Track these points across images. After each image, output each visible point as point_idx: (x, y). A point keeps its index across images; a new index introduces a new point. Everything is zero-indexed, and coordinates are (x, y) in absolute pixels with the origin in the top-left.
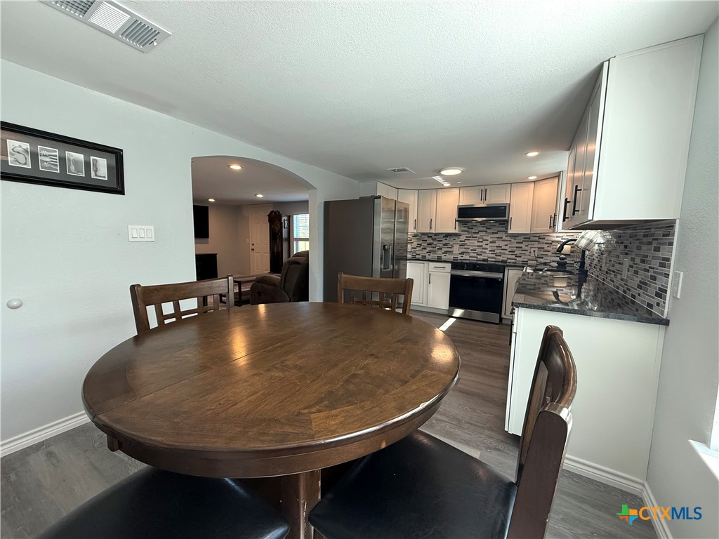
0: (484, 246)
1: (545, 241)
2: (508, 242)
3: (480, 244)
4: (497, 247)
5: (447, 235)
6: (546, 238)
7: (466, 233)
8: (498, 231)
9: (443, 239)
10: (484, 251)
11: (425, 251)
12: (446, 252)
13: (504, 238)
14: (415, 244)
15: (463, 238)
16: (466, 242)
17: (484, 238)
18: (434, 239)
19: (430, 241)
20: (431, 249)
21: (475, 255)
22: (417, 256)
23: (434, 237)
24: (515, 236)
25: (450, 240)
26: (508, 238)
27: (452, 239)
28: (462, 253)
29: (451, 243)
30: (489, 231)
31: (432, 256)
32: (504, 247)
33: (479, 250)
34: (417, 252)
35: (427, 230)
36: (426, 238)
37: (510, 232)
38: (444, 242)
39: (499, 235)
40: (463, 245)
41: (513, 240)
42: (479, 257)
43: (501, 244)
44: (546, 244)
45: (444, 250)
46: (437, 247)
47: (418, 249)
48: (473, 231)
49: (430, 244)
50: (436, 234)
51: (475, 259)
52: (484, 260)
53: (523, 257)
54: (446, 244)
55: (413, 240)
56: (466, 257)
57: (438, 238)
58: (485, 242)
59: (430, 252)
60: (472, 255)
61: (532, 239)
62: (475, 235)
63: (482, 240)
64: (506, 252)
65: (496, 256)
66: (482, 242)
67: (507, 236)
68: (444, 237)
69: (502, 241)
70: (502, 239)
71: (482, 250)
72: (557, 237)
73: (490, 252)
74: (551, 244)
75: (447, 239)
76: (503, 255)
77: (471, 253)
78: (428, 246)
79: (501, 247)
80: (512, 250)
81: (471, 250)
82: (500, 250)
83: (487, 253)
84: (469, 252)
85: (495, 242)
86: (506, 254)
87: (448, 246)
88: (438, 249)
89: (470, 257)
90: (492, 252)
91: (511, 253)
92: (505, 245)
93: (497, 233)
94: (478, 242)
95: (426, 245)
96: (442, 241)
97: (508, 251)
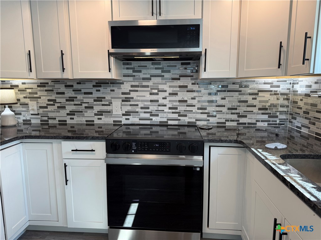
0: (161, 101)
1: (248, 90)
3: (154, 97)
4: (180, 101)
5: (100, 83)
6: (251, 86)
7: (131, 79)
8: (180, 76)
9: (94, 90)
10: (161, 108)
11: (63, 113)
12: (100, 113)
13: (190, 87)
14: (44, 101)
15: (126, 87)
16: (133, 94)
17: (161, 87)
18: (77, 91)
19: (70, 93)
20: (74, 108)
21: (148, 115)
22: (50, 122)
23: (76, 86)
25: (104, 92)
26: (196, 88)
27: (109, 89)
28: (127, 114)
29: (108, 97)
30: (167, 75)
31: (77, 121)
32: (190, 102)
33: (153, 108)
34: (50, 115)
35: (58, 75)
36: (62, 89)
37: (204, 75)
38: (96, 95)
39: (183, 82)
40: (127, 100)
42: (154, 118)
43: (186, 96)
44: (250, 94)
45: (97, 108)
46: (84, 105)
47: (50, 108)
48: (142, 75)
49: (71, 99)
50: (81, 82)
51: (148, 122)
53: (218, 116)
54: (99, 99)
55: (39, 94)
56: (134, 120)
58: (162, 95)
59: (72, 113)
60: (143, 115)
61: (231, 87)
62: (145, 83)
63: (156, 91)
64: (194, 109)
65: (179, 116)
66: (157, 94)
67: (193, 84)
68: (94, 86)
69: (187, 91)
70: (186, 89)
71: (158, 108)
72: (265, 83)
73: (170, 111)
74: (257, 94)
75: (99, 91)
76: (189, 115)
77: (141, 112)
78: (68, 103)
79: (186, 101)
80: (201, 106)
81: (142, 108)
82: (184, 106)
83: (166, 112)
84: (137, 112)
85: (176, 94)
86: (194, 113)
87: (103, 103)
88: (86, 107)
89: (140, 119)
90: (174, 111)
91: (201, 111)
92: (192, 99)
93: (179, 79)
94: (151, 94)
95: (63, 100)
96: (91, 93)
97: (196, 107)
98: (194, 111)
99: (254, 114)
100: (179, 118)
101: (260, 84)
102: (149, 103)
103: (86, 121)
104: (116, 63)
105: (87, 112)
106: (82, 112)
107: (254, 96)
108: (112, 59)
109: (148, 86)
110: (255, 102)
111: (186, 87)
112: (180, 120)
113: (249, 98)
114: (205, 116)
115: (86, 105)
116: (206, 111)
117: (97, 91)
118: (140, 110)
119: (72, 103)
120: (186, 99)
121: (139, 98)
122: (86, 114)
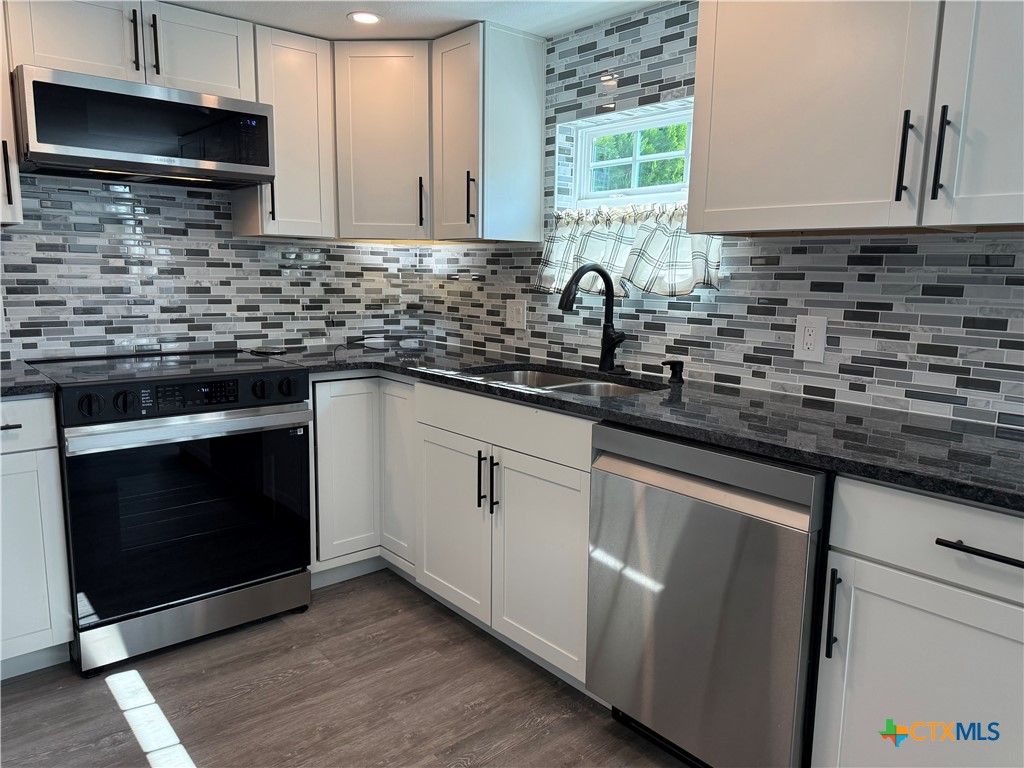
0: (138, 291)
1: (342, 267)
2: (231, 272)
3: (116, 281)
4: (191, 290)
6: (347, 257)
8: (189, 226)
10: (136, 310)
13: (215, 254)
15: (20, 250)
17: (132, 251)
21: (98, 332)
26: (229, 256)
28: (28, 330)
32: (217, 291)
33: (113, 310)
39: (197, 239)
41: (245, 261)
42: (119, 339)
43: (209, 277)
44: (348, 275)
48: (73, 217)
51: (101, 350)
53: (287, 324)
56: (52, 346)
60: (82, 332)
61: (310, 257)
62: (84, 241)
63: (120, 263)
64: (230, 310)
65: (191, 328)
66: (124, 271)
67: (220, 246)
69: (210, 265)
70: (203, 260)
71: (129, 310)
72: (372, 253)
73: (166, 316)
74: (361, 275)
76: (218, 325)
77: (78, 324)
79: (207, 290)
80: (246, 301)
81: (76, 311)
82: (203, 302)
83: (153, 322)
84: (65, 324)
85: (180, 272)
86: (230, 320)
89: (72, 345)
90: (175, 316)
91: (245, 314)
92: (223, 283)
93: (185, 233)
94: (106, 270)
97: (234, 305)
98: (228, 315)
99: (359, 317)
100: (191, 334)
101: (364, 253)
102: (102, 297)
107: (355, 280)
109: (92, 249)
110: (358, 293)
111: (205, 253)
112: (193, 339)
113: (347, 283)
114: (256, 327)
116: (259, 314)
118: (73, 318)
120: (205, 284)
121: (64, 283)
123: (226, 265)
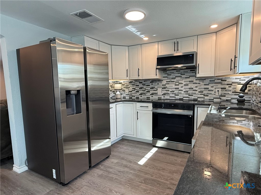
0: (180, 88)
1: (226, 83)
2: (198, 85)
3: (177, 87)
4: (189, 88)
5: (153, 81)
6: (227, 80)
7: (167, 78)
8: (190, 76)
9: (150, 84)
10: (180, 92)
11: (138, 94)
12: (152, 94)
13: (195, 81)
14: (131, 89)
15: (164, 82)
16: (167, 85)
17: (180, 82)
18: (144, 84)
19: (141, 85)
20: (142, 92)
21: (174, 95)
22: (133, 98)
23: (143, 83)
24: (202, 79)
25: (155, 85)
26: (198, 82)
27: (157, 83)
28: (164, 94)
29: (156, 87)
30: (183, 76)
31: (143, 97)
32: (194, 89)
33: (176, 92)
34: (133, 95)
35: (137, 78)
36: (138, 84)
38: (151, 86)
39: (191, 79)
40: (165, 88)
41: (201, 83)
42: (177, 97)
44: (227, 84)
45: (151, 92)
46: (146, 90)
47: (133, 92)
48: (171, 77)
49: (141, 88)
50: (145, 80)
51: (174, 98)
52: (181, 99)
53: (210, 96)
54: (152, 88)
55: (129, 86)
57: (147, 83)
58: (180, 85)
59: (141, 94)
61: (216, 81)
62: (172, 80)
63: (178, 84)
64: (197, 92)
65: (189, 95)
66: (178, 85)
67: (196, 80)
68: (150, 82)
69: (193, 84)
70: (193, 83)
71: (179, 92)
72: (236, 79)
73: (184, 93)
74: (231, 84)
75: (153, 84)
76: (194, 95)
77: (171, 94)
78: (140, 89)
79: (193, 88)
80: (200, 91)
81: (171, 92)
82: (192, 91)
83: (182, 94)
84: (169, 94)
85: (188, 85)
86: (197, 94)
87: (154, 89)
88: (147, 91)
89: (170, 97)
90: (186, 93)
91: (200, 93)
92: (196, 87)
93: (189, 78)
94: (175, 85)
95: (138, 89)
96: (149, 85)
97: (198, 91)
98: (196, 93)
99: (230, 95)
100: (189, 96)
101: (234, 79)
102: (175, 89)
103: (147, 98)
104: (159, 72)
105: (147, 93)
106: (145, 93)
107: (230, 86)
108: (157, 70)
109: (174, 82)
110: (230, 89)
111: (193, 81)
112: (189, 97)
113: (227, 87)
114: (202, 96)
115: (147, 90)
116: (203, 93)
117: (152, 84)
118: (170, 93)
119: (142, 90)
120: (192, 87)
121: (170, 87)
122: (147, 95)
123: (197, 83)
